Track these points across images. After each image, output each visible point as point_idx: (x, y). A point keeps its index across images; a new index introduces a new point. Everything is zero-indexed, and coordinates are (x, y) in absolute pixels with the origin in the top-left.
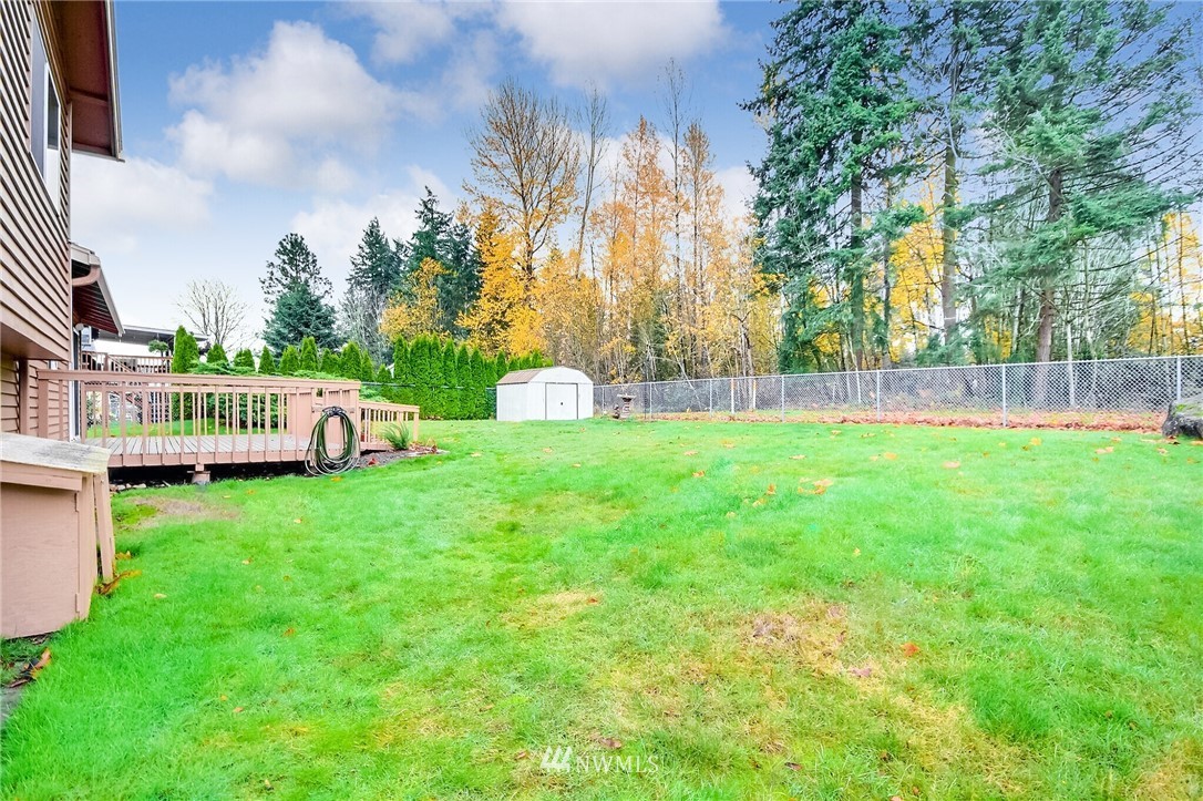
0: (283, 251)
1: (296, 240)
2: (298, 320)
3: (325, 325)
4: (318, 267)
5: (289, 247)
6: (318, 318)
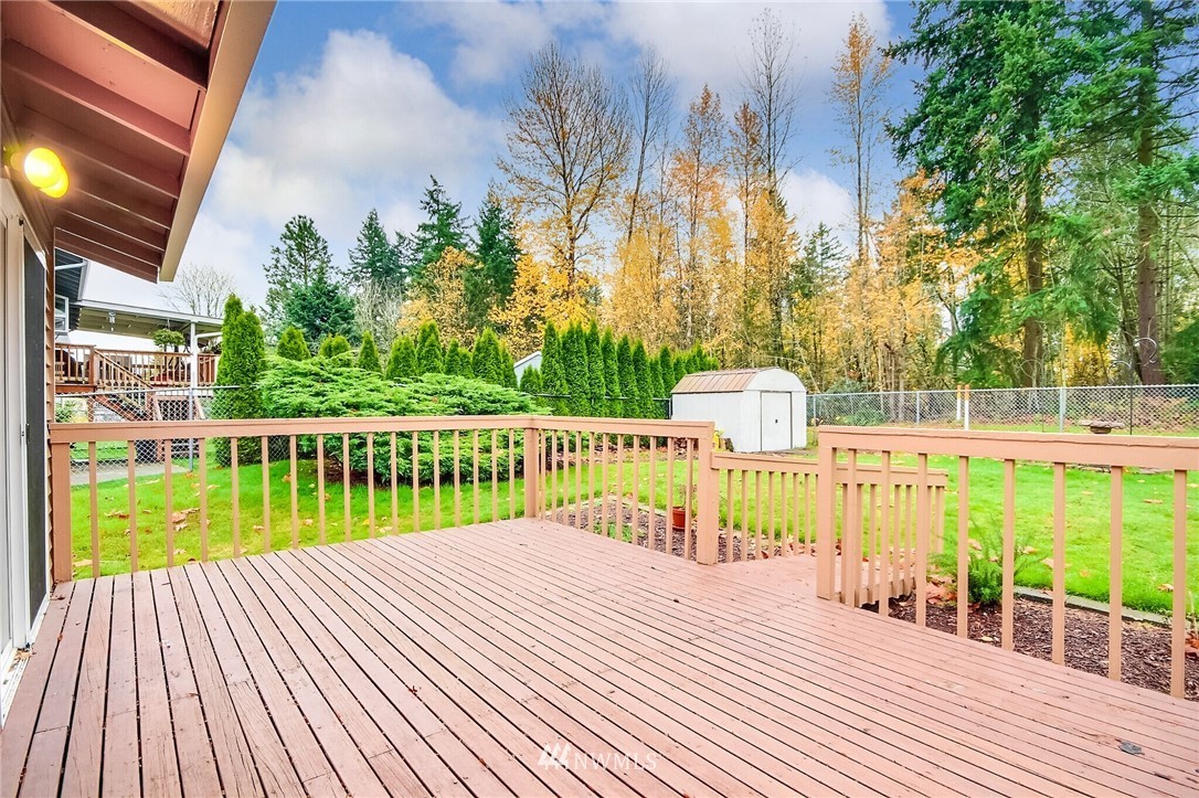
0: (289, 235)
1: (305, 224)
2: (315, 313)
3: (344, 319)
4: (329, 254)
5: (296, 230)
6: (337, 311)
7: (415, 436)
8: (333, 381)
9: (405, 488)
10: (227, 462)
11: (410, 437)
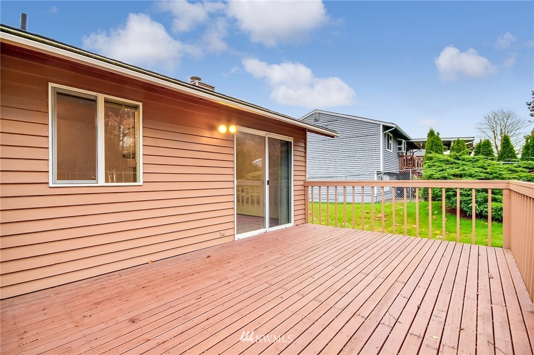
7: (490, 192)
8: (456, 163)
9: (482, 222)
10: (426, 199)
11: (487, 192)
